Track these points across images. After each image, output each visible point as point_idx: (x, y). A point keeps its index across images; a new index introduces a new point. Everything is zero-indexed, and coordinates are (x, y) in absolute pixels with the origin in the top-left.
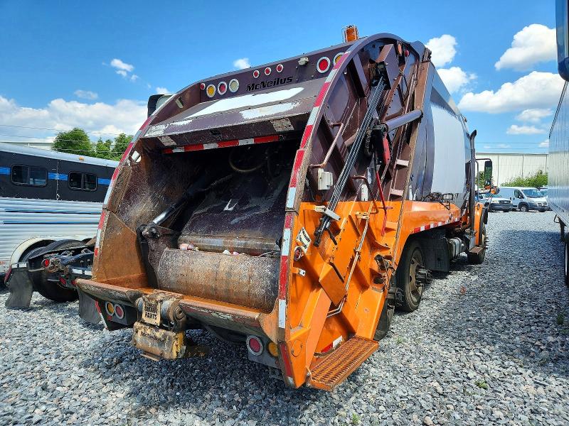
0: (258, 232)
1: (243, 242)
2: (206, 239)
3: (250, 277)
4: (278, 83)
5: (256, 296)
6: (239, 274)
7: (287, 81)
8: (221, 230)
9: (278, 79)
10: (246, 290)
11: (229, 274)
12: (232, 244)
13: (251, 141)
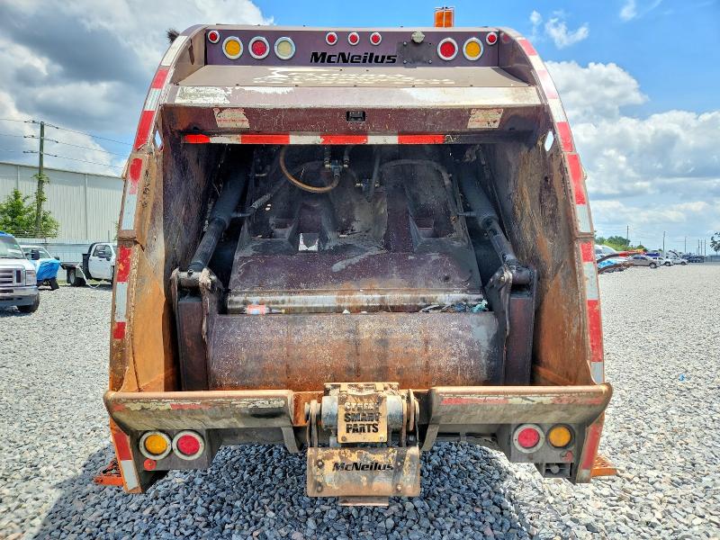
0: (396, 279)
1: (377, 296)
2: (294, 297)
3: (427, 342)
4: (370, 61)
5: (440, 369)
6: (405, 341)
7: (386, 60)
8: (318, 282)
9: (372, 55)
10: (421, 362)
11: (383, 342)
12: (355, 301)
13: (393, 140)
